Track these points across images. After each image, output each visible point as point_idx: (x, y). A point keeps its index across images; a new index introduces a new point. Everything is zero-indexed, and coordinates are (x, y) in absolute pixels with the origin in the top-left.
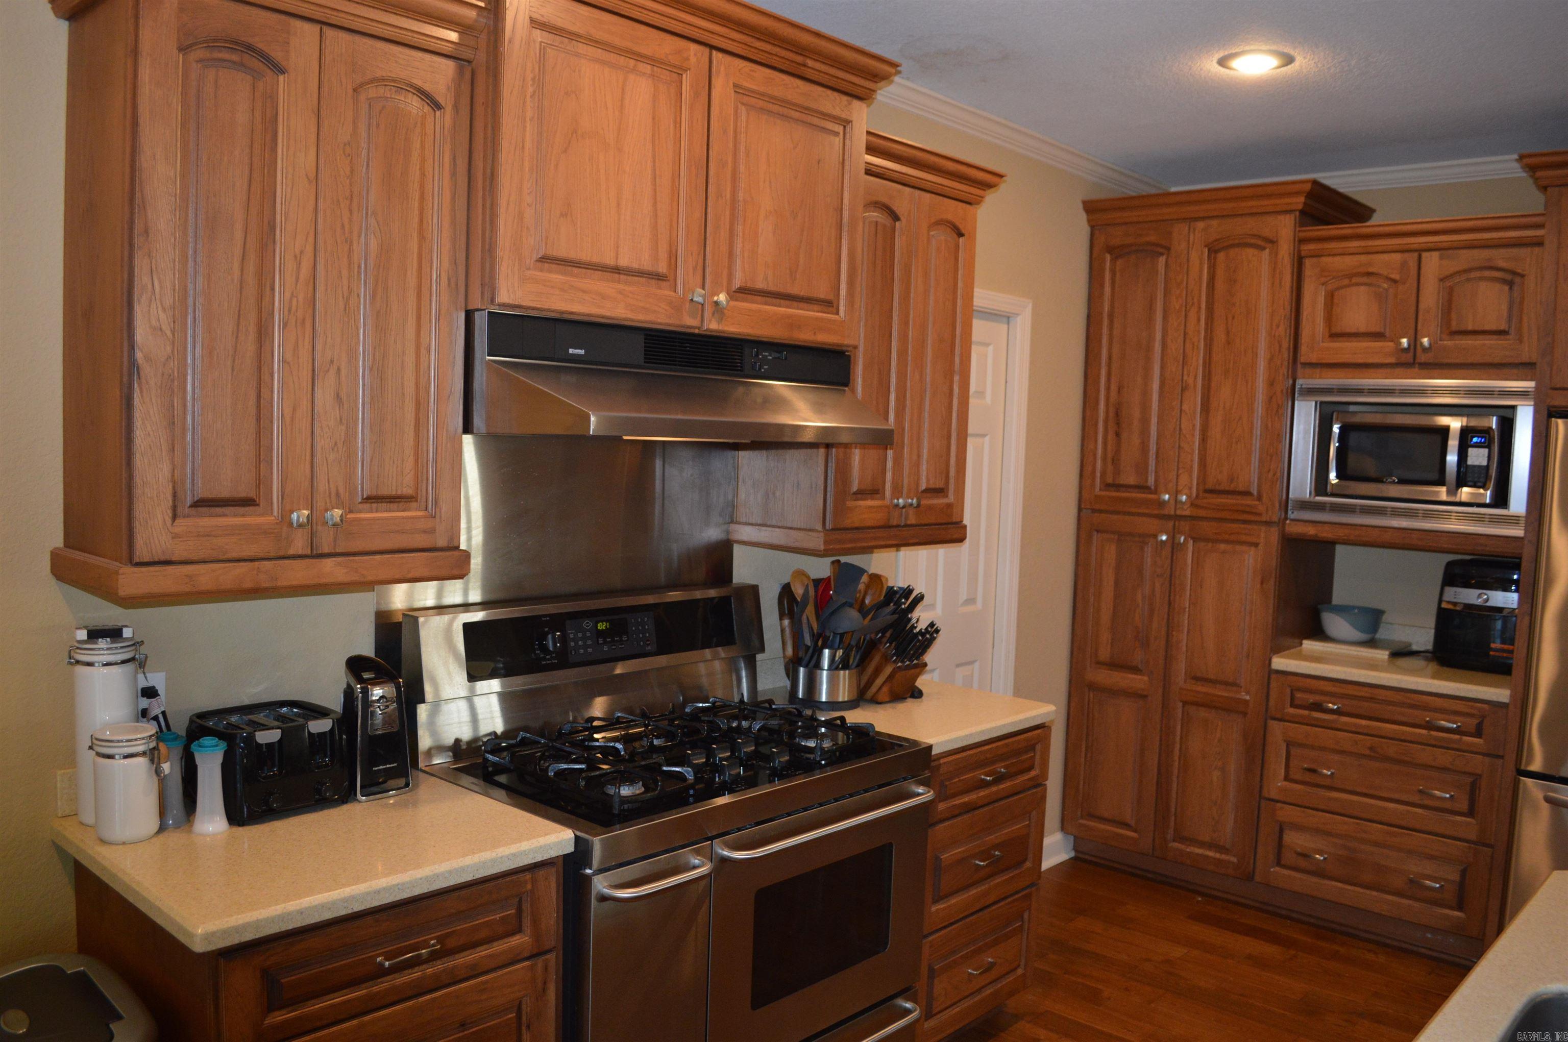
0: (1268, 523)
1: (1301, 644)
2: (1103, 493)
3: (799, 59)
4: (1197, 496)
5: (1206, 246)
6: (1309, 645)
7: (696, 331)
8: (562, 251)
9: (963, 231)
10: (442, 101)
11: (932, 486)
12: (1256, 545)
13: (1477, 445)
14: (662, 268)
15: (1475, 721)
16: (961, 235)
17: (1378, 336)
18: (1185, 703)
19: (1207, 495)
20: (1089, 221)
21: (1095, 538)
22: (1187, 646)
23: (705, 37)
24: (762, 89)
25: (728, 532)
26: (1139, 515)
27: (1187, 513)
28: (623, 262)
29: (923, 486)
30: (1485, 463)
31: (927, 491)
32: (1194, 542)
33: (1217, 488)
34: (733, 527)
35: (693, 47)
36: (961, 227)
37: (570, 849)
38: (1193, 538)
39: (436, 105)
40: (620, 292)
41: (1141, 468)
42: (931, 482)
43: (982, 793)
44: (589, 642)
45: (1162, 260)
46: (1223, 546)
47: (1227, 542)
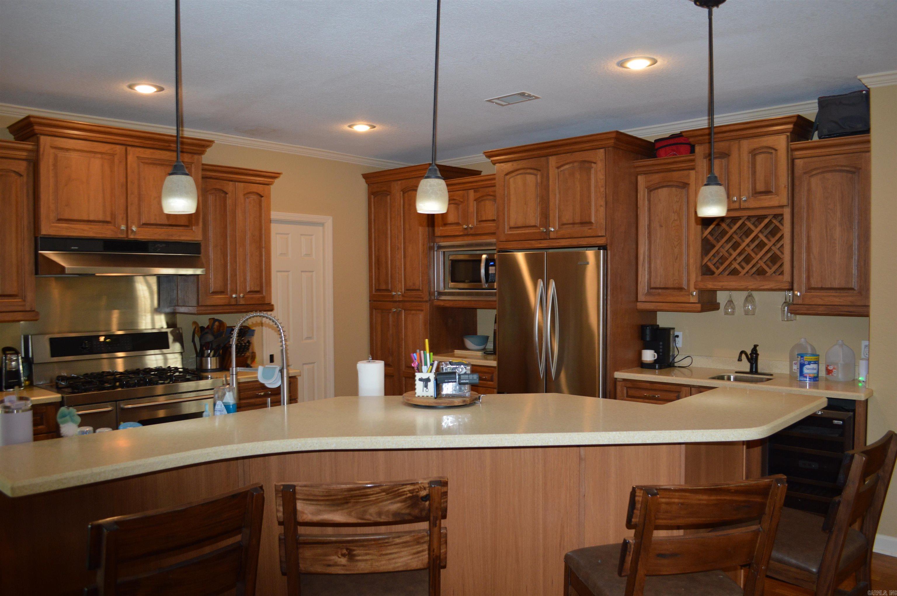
0: (426, 301)
1: (454, 352)
2: (376, 293)
3: (167, 144)
4: (404, 292)
5: (401, 191)
6: (457, 352)
7: (126, 239)
8: (66, 216)
9: (263, 195)
10: (22, 174)
11: (252, 289)
12: (422, 310)
13: (492, 266)
14: (108, 219)
15: (490, 375)
16: (262, 197)
17: (458, 224)
18: (406, 377)
19: (407, 291)
20: (366, 182)
21: (374, 312)
22: (405, 354)
23: (124, 142)
24: (150, 157)
25: (175, 310)
26: (386, 301)
27: (401, 299)
28: (92, 218)
29: (248, 289)
30: (494, 272)
31: (250, 292)
32: (404, 311)
33: (410, 288)
34: (177, 307)
35: (118, 147)
36: (261, 194)
37: (60, 400)
38: (404, 310)
39: (21, 175)
40: (91, 228)
41: (387, 283)
42: (252, 288)
43: (258, 400)
44: (102, 346)
45: (389, 197)
46: (413, 312)
47: (415, 310)
